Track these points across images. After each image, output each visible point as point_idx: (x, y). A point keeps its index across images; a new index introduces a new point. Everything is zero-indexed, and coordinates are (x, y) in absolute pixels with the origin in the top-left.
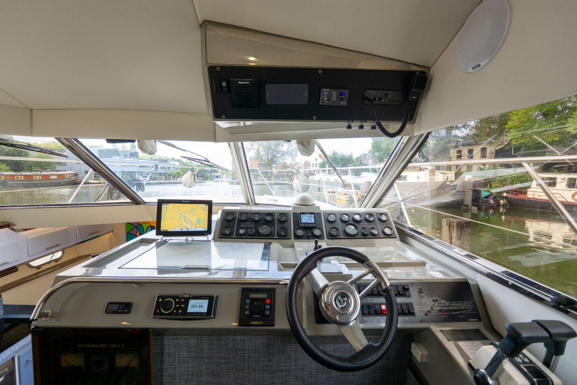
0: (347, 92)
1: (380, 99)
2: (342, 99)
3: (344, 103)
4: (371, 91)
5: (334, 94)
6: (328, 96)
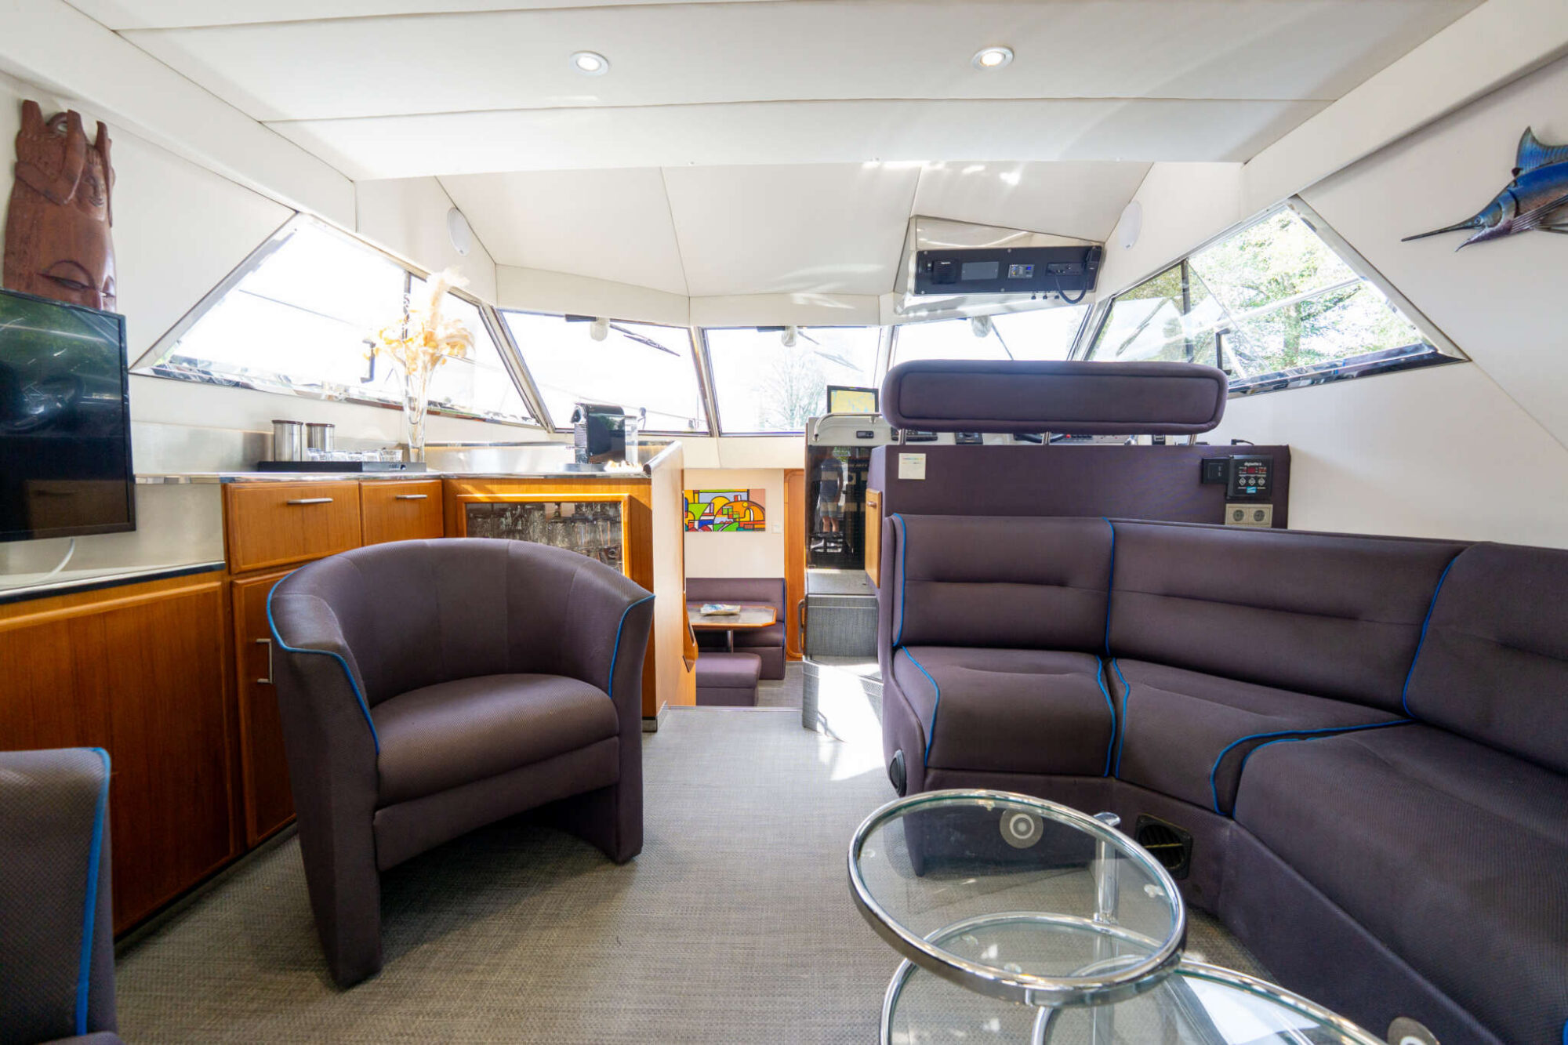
0: (1032, 266)
1: (1062, 271)
2: (1027, 273)
3: (1030, 276)
4: (1053, 265)
5: (1021, 269)
6: (1016, 270)
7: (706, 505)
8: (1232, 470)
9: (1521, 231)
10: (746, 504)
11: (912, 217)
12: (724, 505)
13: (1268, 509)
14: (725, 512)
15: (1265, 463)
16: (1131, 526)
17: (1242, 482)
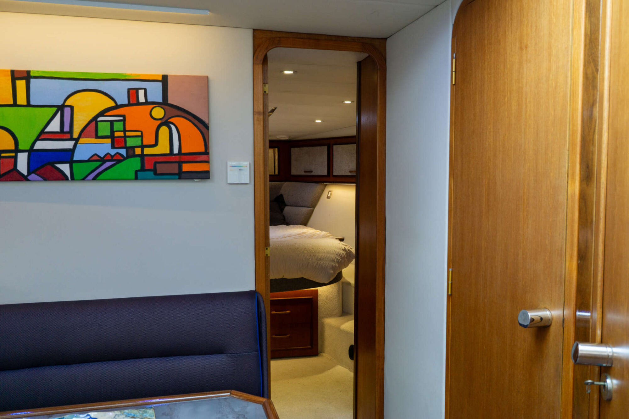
7: (55, 109)
10: (159, 113)
12: (102, 114)
14: (104, 129)
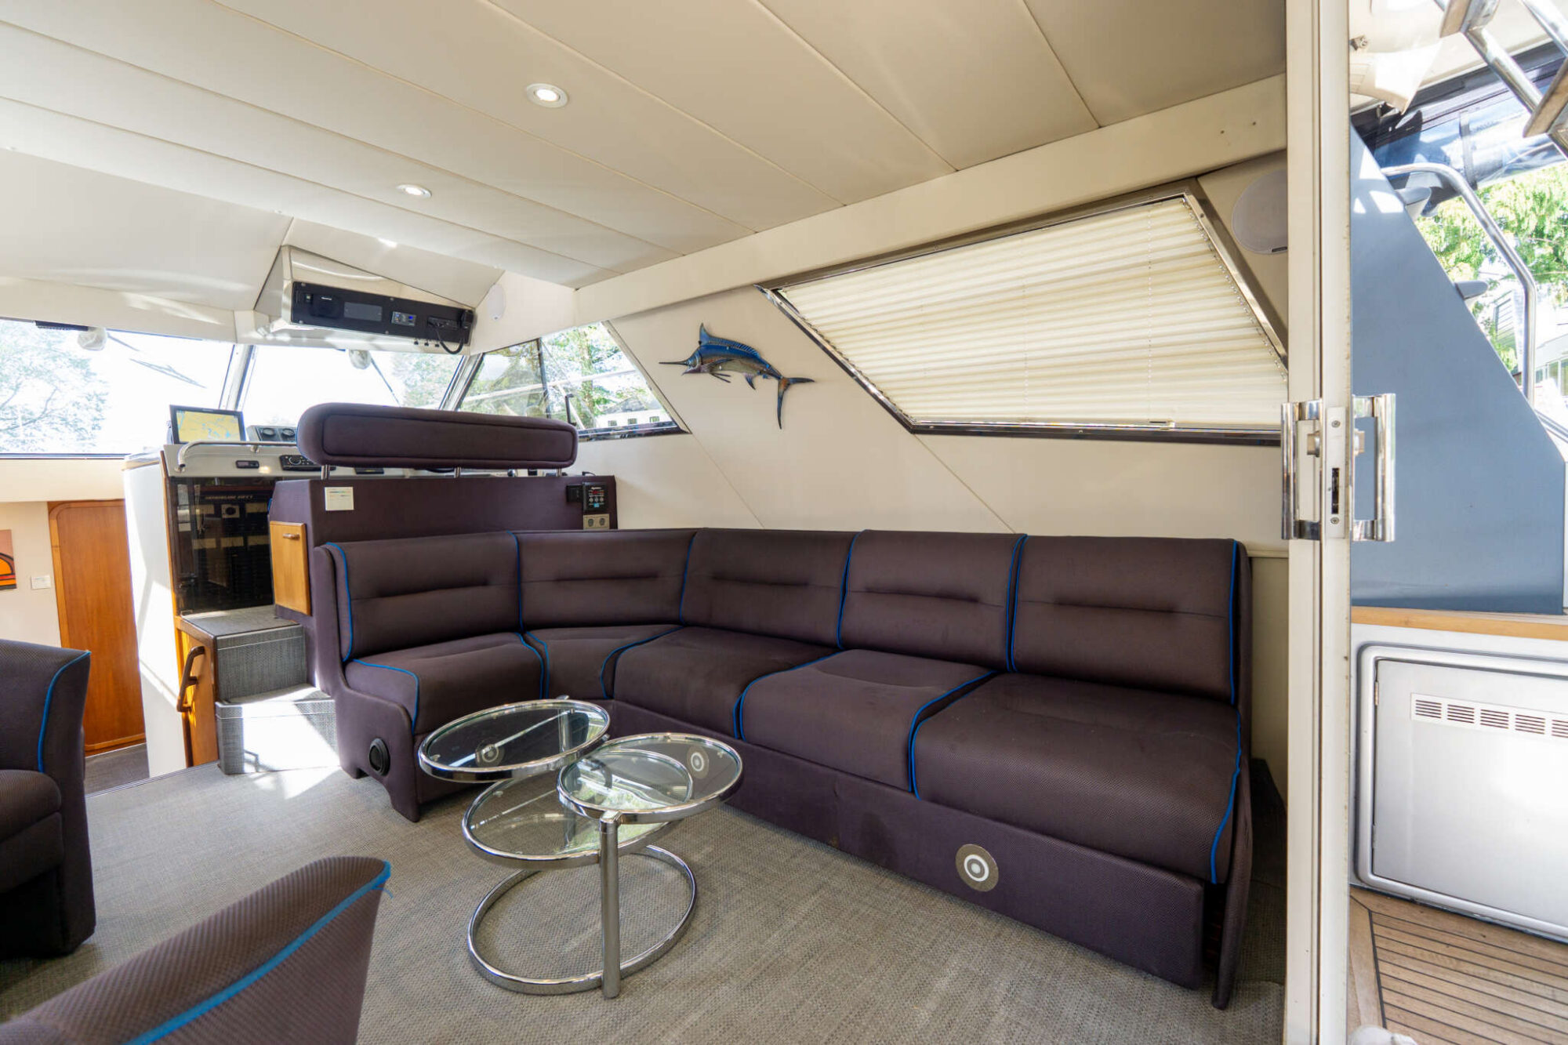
0: (414, 316)
1: (441, 325)
2: (410, 322)
3: (412, 324)
4: (433, 319)
5: (404, 317)
6: (397, 317)
8: (585, 493)
9: (704, 372)
11: (284, 246)
13: (606, 517)
15: (603, 487)
16: (525, 535)
17: (591, 500)
